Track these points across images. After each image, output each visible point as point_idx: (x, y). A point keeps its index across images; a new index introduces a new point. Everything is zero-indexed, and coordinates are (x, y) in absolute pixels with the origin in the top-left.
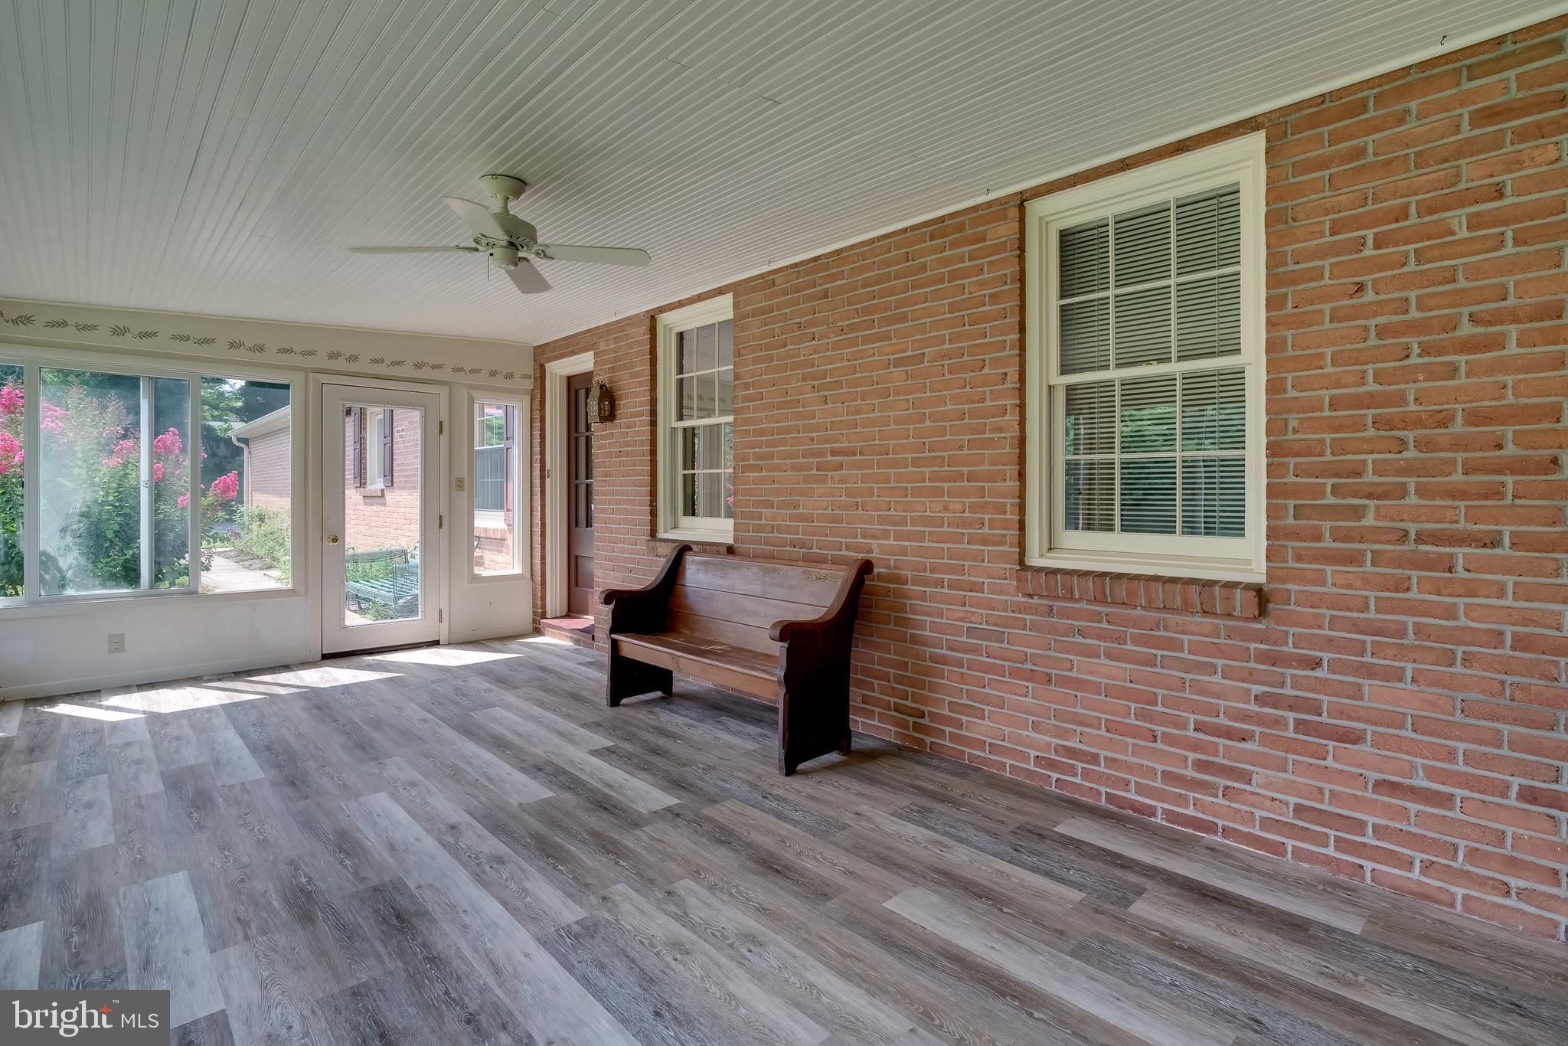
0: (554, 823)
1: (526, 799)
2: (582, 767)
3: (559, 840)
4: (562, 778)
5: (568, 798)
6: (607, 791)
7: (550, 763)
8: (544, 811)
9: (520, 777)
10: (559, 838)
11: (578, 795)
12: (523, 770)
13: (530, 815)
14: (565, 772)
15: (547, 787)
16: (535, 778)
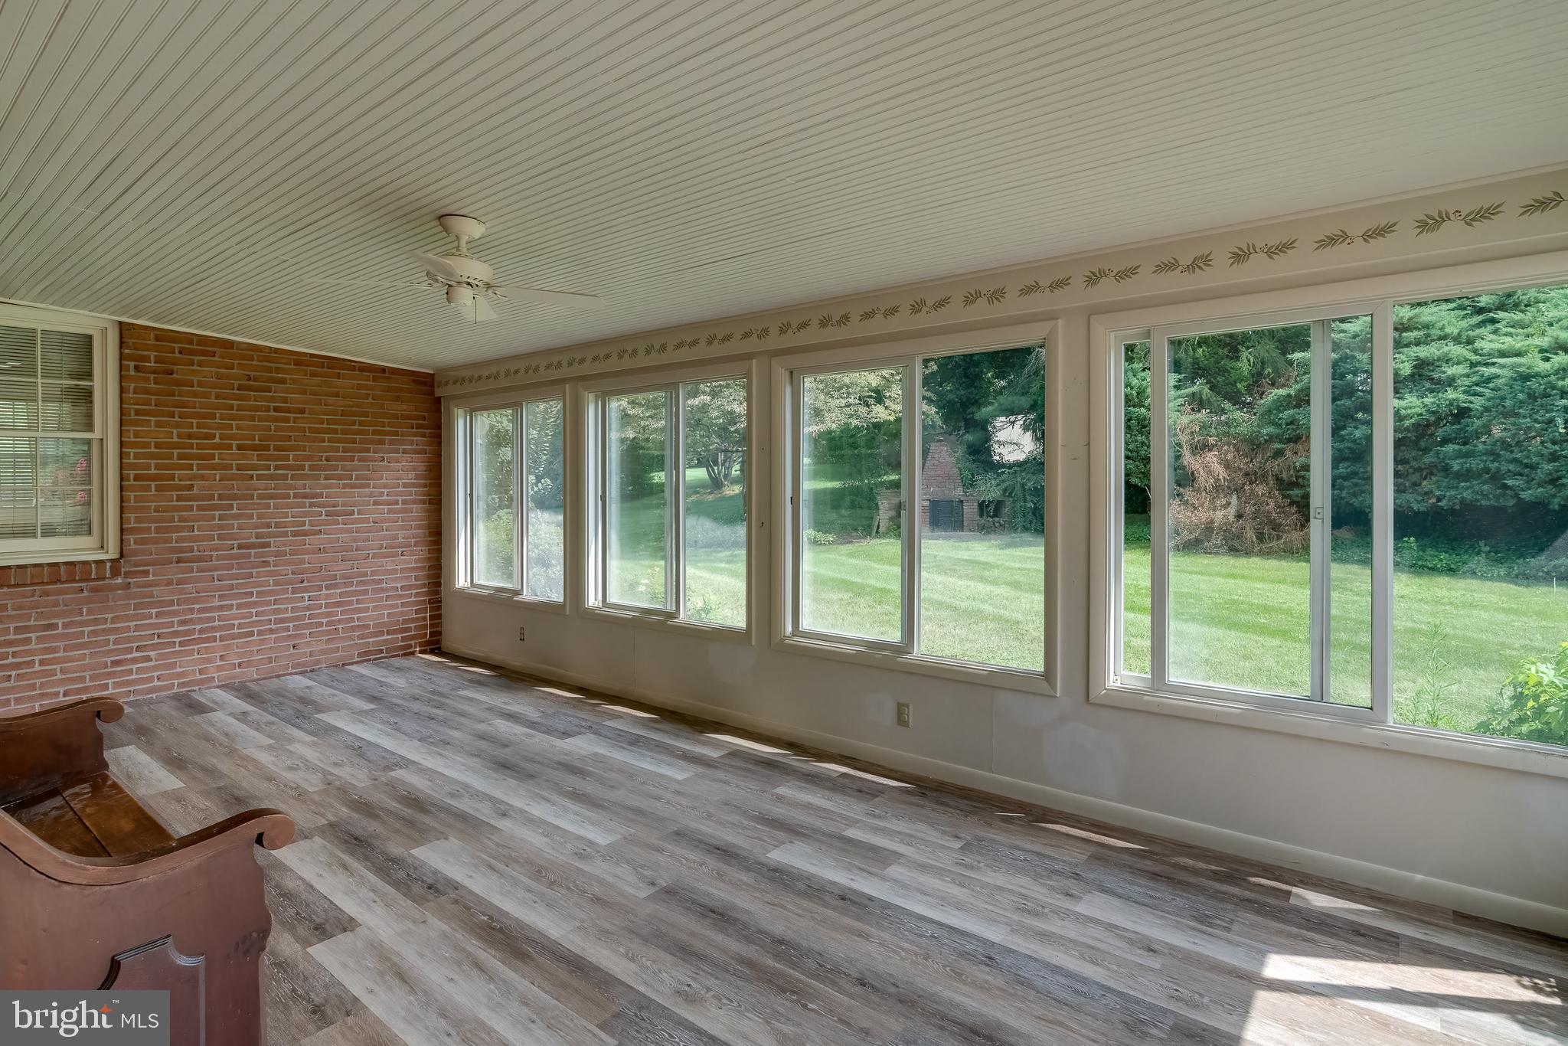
0: (411, 823)
1: (442, 844)
2: (372, 895)
3: (406, 810)
4: (402, 874)
5: (395, 849)
6: (347, 858)
7: (419, 900)
8: (421, 835)
9: (456, 873)
10: (407, 812)
11: (383, 853)
12: (456, 886)
13: (436, 829)
14: (396, 884)
15: (419, 860)
16: (436, 872)
